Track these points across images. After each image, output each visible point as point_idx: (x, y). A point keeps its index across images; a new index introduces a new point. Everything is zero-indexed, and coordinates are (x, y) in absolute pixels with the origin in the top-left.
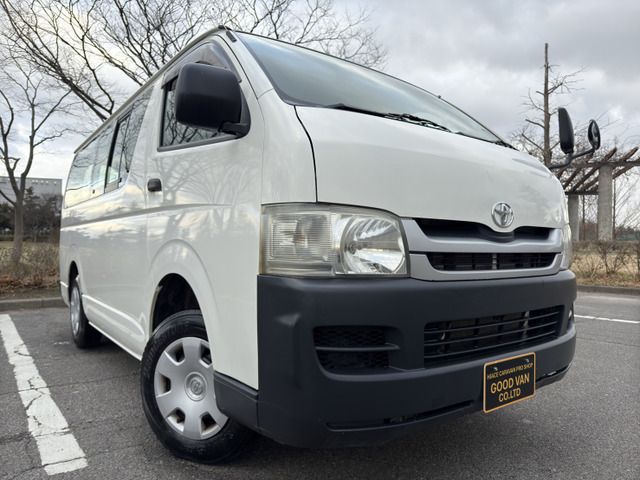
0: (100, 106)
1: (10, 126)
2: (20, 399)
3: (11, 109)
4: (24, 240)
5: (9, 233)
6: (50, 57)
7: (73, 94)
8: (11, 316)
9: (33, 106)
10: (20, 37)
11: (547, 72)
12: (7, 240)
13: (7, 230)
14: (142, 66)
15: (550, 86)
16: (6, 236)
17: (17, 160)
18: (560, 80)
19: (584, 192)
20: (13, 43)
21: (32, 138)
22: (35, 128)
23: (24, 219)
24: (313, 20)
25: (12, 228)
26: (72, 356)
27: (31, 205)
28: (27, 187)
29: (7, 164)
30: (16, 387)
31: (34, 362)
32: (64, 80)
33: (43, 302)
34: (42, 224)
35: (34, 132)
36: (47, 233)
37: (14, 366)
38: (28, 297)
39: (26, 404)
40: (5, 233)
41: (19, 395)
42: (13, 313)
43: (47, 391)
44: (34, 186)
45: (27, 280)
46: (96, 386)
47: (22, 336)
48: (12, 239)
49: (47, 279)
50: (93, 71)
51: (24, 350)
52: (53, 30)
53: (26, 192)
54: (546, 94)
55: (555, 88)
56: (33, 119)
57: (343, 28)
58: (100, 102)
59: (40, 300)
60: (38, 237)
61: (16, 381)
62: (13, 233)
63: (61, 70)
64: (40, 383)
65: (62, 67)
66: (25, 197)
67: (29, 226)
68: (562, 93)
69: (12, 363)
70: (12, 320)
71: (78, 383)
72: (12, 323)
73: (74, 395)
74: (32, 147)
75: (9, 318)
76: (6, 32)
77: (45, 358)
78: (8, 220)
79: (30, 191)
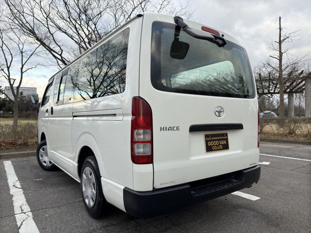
0: (56, 52)
1: (11, 63)
2: (16, 221)
3: (11, 54)
4: (19, 117)
5: (11, 114)
6: (30, 28)
7: (41, 46)
8: (12, 162)
9: (22, 52)
10: (15, 18)
11: (280, 31)
12: (11, 117)
13: (11, 112)
14: (76, 32)
15: (282, 39)
16: (10, 115)
17: (15, 80)
18: (287, 35)
19: (296, 92)
20: (12, 21)
21: (22, 69)
22: (23, 63)
23: (18, 107)
24: (163, 6)
25: (13, 112)
26: (44, 189)
27: (22, 100)
28: (20, 91)
29: (10, 82)
30: (14, 211)
31: (24, 193)
32: (38, 39)
33: (28, 153)
34: (27, 110)
35: (23, 66)
36: (30, 114)
37: (12, 196)
38: (20, 151)
39: (19, 224)
40: (10, 114)
41: (15, 217)
42: (13, 160)
43: (30, 214)
44: (23, 91)
45: (20, 142)
46: (58, 210)
47: (17, 175)
48: (13, 117)
49: (30, 140)
50: (52, 34)
51: (18, 184)
52: (31, 14)
53: (19, 94)
54: (280, 42)
55: (285, 39)
56: (22, 59)
57: (178, 11)
58: (55, 50)
59: (26, 152)
60: (26, 116)
61: (13, 207)
62: (13, 114)
63: (36, 34)
64: (27, 208)
65: (36, 33)
66: (19, 96)
67: (21, 110)
68: (288, 42)
69: (12, 194)
70: (12, 164)
71: (47, 208)
72: (12, 166)
73: (46, 218)
74: (22, 73)
75: (11, 163)
76: (8, 15)
77: (29, 190)
78: (11, 108)
79: (21, 93)
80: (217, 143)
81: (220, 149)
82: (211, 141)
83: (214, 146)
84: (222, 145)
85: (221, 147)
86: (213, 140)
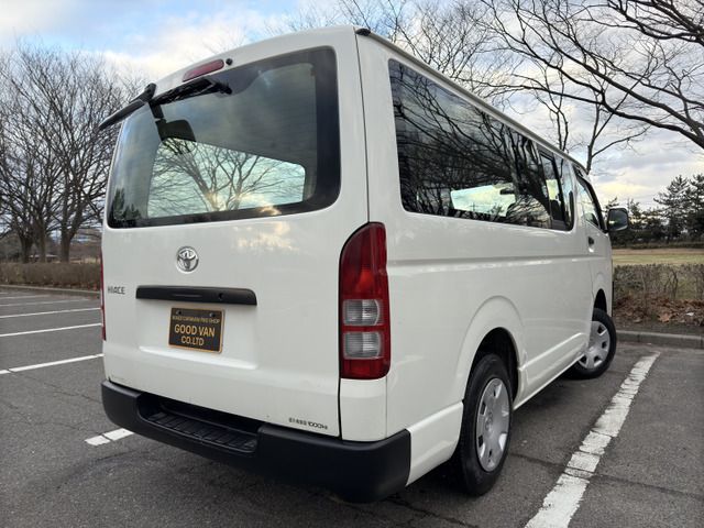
80: (192, 330)
81: (198, 347)
82: (181, 323)
83: (186, 335)
84: (205, 337)
85: (201, 341)
86: (186, 323)
